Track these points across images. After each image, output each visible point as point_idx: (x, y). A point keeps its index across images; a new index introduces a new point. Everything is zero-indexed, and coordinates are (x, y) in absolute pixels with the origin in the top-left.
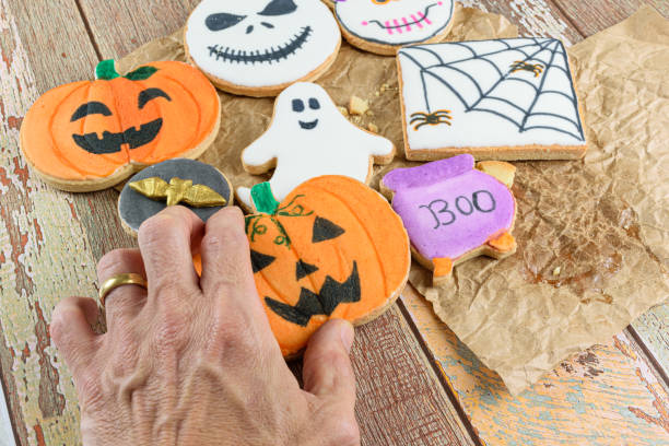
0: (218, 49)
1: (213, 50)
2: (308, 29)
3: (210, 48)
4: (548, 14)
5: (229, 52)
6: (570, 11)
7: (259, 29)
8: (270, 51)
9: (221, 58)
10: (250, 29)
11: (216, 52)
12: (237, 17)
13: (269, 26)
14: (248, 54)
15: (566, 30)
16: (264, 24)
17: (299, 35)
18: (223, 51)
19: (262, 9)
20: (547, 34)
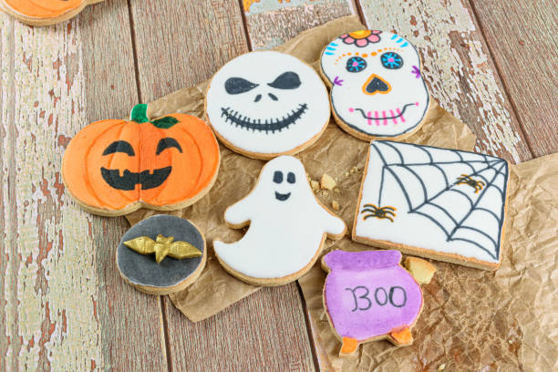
0: (229, 112)
1: (225, 112)
2: (304, 107)
3: (223, 109)
4: (508, 124)
5: (237, 117)
6: (527, 126)
7: (266, 99)
8: (269, 122)
9: (229, 121)
10: (258, 98)
11: (227, 114)
12: (252, 84)
13: (274, 98)
14: (251, 121)
15: (519, 143)
16: (270, 95)
17: (296, 111)
18: (233, 114)
19: (272, 81)
20: (501, 144)
